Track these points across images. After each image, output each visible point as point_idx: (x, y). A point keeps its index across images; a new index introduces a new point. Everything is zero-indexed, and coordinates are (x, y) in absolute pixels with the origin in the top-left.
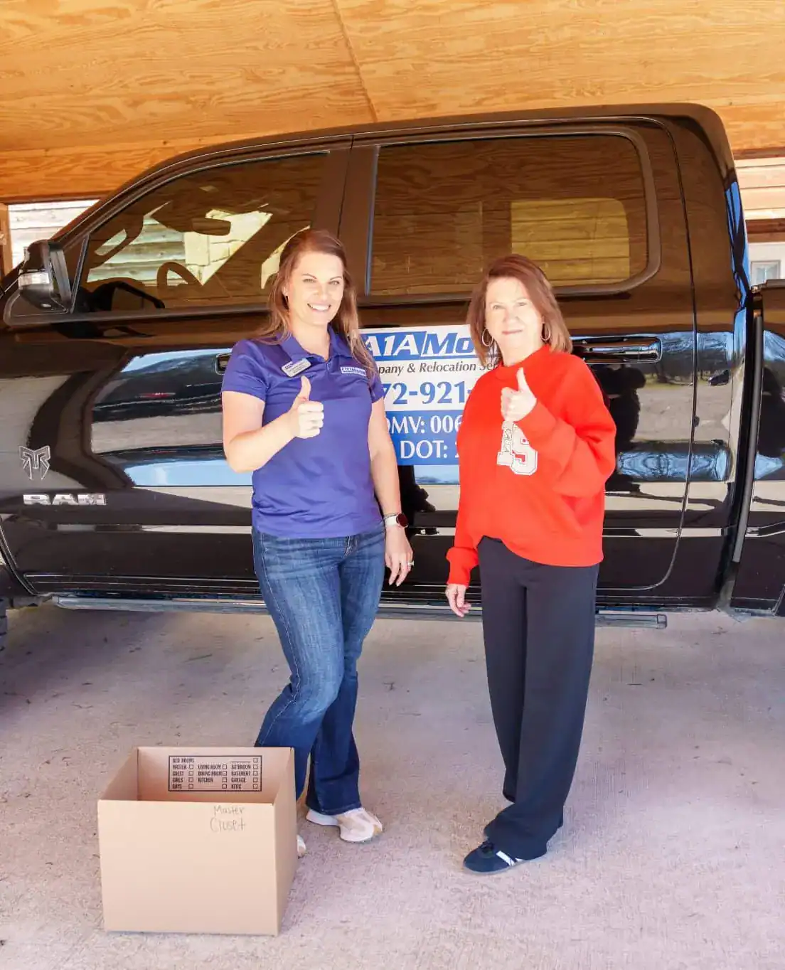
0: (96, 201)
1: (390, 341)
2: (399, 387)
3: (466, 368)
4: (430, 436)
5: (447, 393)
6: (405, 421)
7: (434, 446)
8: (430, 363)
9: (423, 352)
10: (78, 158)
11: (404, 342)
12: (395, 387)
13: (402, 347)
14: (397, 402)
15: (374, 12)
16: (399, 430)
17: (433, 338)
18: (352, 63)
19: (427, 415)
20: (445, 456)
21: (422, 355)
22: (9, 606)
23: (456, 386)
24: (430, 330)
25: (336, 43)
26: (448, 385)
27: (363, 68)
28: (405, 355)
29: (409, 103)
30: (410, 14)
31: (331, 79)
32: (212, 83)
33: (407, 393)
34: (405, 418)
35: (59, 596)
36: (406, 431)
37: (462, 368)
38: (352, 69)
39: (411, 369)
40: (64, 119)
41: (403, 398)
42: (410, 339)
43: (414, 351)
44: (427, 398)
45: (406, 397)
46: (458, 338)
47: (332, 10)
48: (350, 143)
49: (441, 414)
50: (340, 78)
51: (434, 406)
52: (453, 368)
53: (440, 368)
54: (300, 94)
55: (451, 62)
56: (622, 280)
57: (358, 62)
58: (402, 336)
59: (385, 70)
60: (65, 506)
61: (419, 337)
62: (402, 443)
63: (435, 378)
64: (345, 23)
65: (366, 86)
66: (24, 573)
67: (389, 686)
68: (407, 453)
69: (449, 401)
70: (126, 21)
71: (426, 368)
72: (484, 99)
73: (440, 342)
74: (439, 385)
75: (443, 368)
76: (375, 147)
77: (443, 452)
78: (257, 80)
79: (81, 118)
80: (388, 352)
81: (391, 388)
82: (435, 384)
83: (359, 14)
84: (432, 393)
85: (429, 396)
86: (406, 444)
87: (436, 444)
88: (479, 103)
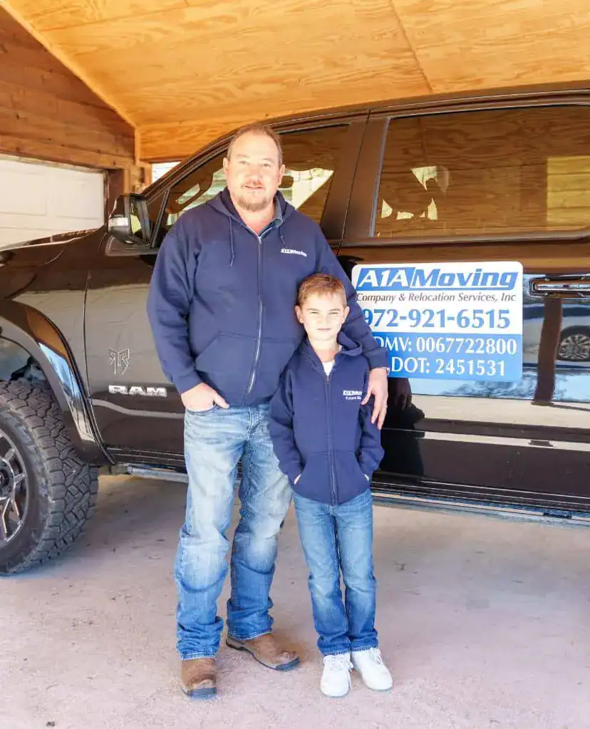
0: (178, 163)
1: (386, 275)
2: (392, 313)
3: (446, 298)
4: (416, 355)
5: (430, 319)
6: (395, 341)
7: (419, 362)
8: (417, 293)
9: (411, 284)
10: (203, 128)
11: (397, 276)
12: (388, 312)
13: (395, 280)
14: (390, 325)
15: (423, 9)
16: (391, 348)
17: (421, 273)
18: (410, 50)
19: (413, 337)
20: (428, 371)
21: (411, 287)
22: (108, 472)
23: (438, 313)
24: (418, 266)
25: (395, 35)
26: (432, 313)
27: (419, 53)
28: (397, 286)
29: (460, 78)
30: (454, 8)
31: (392, 62)
32: (300, 68)
33: (398, 318)
34: (396, 339)
35: (133, 466)
36: (397, 349)
37: (443, 298)
38: (409, 54)
39: (402, 298)
40: (193, 99)
41: (394, 322)
42: (402, 273)
43: (404, 283)
44: (414, 322)
45: (397, 320)
46: (440, 273)
47: (390, 9)
48: (367, 116)
49: (426, 336)
50: (401, 62)
51: (420, 329)
52: (436, 298)
53: (425, 298)
54: (371, 74)
55: (491, 45)
56: (584, 227)
57: (414, 48)
58: (396, 270)
59: (436, 53)
60: (137, 396)
61: (409, 273)
62: (393, 359)
63: (420, 306)
64: (401, 18)
65: (422, 66)
66: (107, 446)
67: (400, 567)
68: (397, 367)
69: (432, 326)
70: (233, 25)
71: (414, 298)
72: (524, 74)
73: (426, 276)
74: (424, 312)
75: (428, 298)
76: (386, 119)
77: (426, 368)
78: (335, 65)
79: (205, 98)
80: (384, 283)
81: (386, 313)
82: (421, 312)
83: (412, 11)
84: (418, 319)
85: (415, 321)
86: (396, 360)
87: (420, 361)
88: (518, 76)
